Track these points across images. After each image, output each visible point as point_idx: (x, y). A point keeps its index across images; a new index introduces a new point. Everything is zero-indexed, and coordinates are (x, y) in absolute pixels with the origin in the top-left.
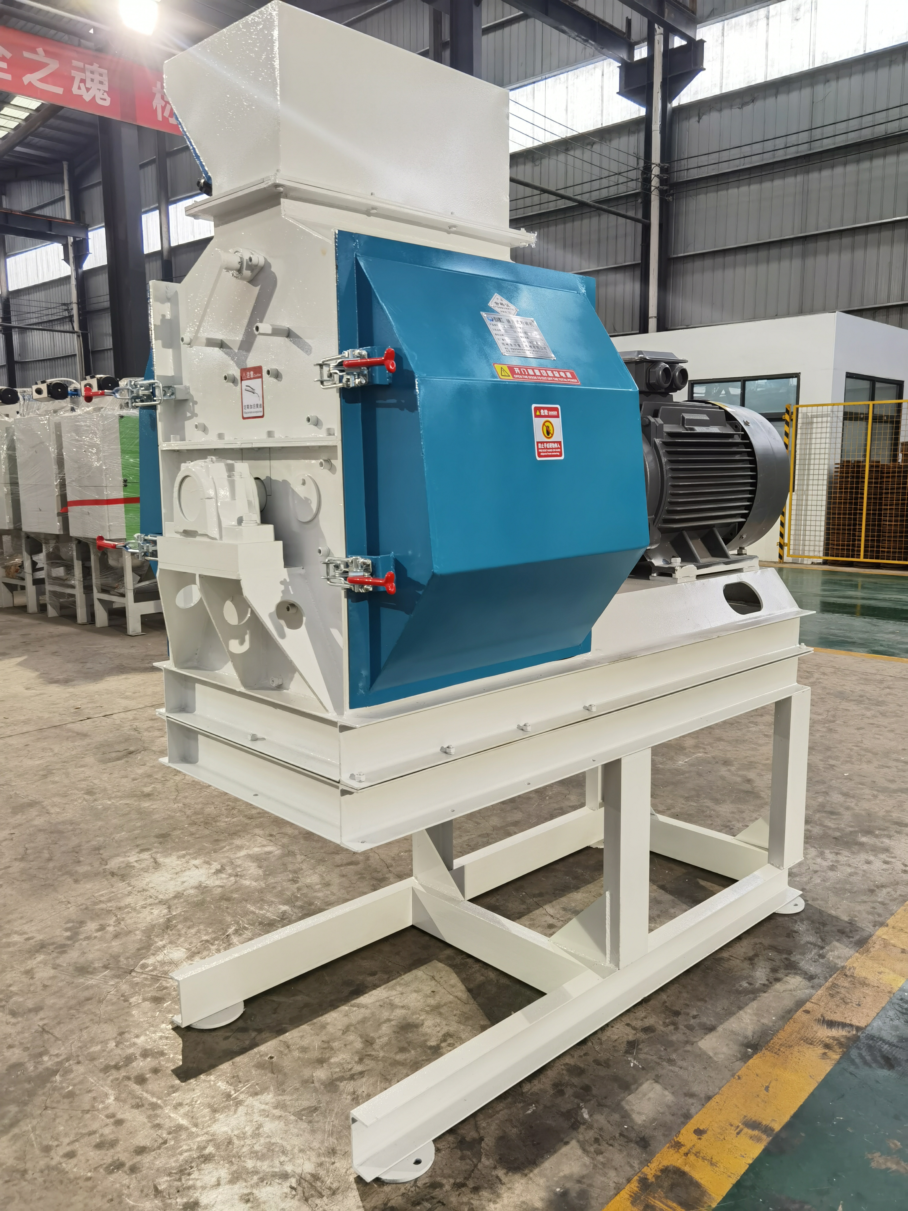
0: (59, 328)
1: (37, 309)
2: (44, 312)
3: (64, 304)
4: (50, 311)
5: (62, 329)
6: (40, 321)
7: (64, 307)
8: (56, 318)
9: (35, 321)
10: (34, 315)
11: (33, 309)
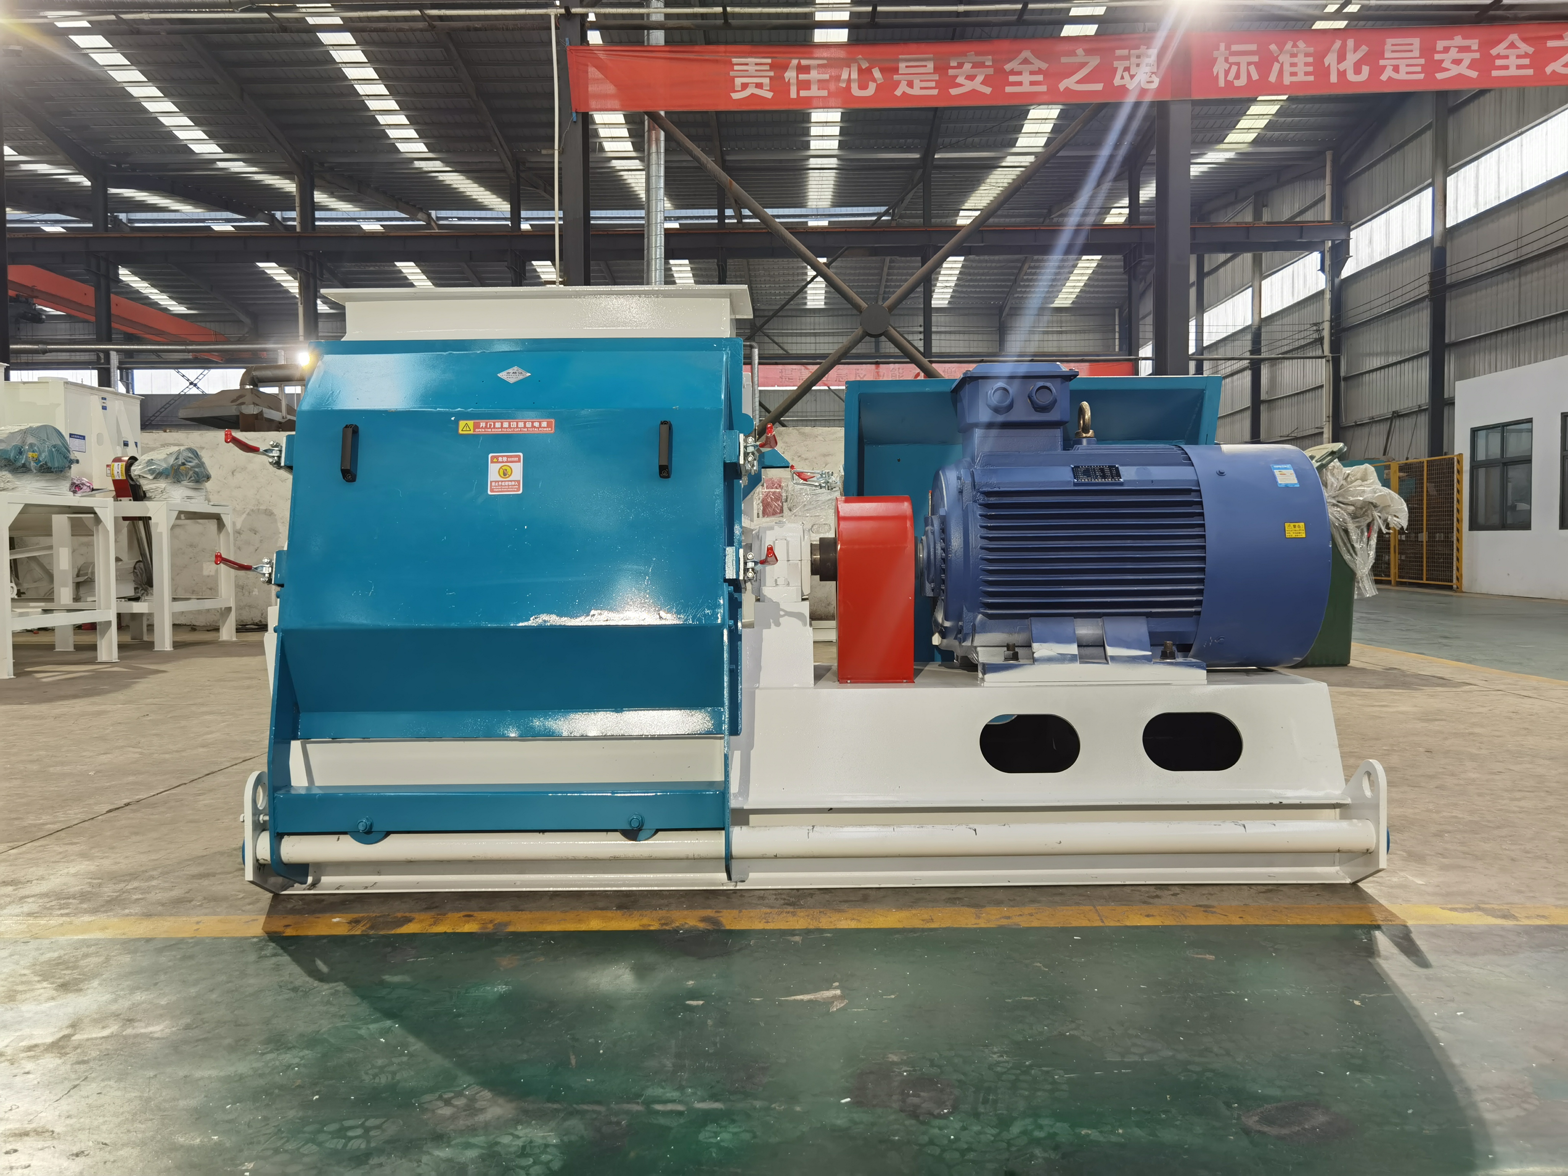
0: (1311, 355)
1: (1289, 334)
2: (1296, 337)
3: (1315, 324)
4: (1302, 335)
5: (1314, 354)
6: (1291, 348)
7: (1315, 328)
8: (1308, 341)
9: (1286, 349)
10: (1286, 342)
11: (1285, 335)
